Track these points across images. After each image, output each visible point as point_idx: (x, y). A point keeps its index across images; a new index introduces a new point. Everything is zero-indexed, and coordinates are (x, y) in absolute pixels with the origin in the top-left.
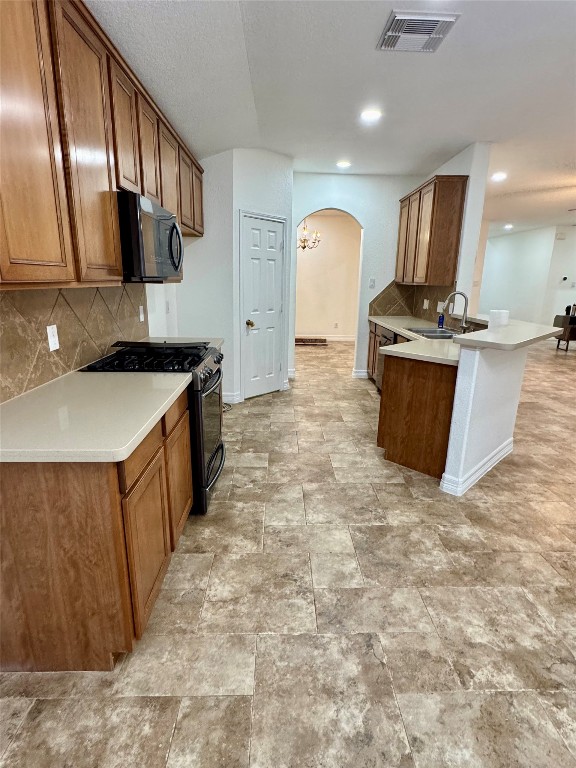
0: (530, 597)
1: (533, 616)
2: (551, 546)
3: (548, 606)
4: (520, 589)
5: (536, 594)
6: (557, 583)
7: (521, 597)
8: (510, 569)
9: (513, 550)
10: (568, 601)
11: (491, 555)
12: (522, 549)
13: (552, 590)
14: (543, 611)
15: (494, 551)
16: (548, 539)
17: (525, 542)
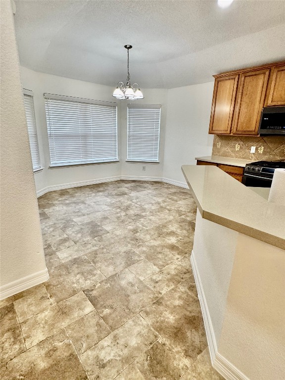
0: (144, 227)
1: (142, 224)
2: (143, 246)
3: (139, 227)
4: (147, 229)
5: (143, 229)
6: (138, 234)
7: (147, 227)
8: (152, 233)
9: (155, 239)
10: (135, 230)
11: (160, 235)
12: (152, 241)
13: (139, 231)
14: (140, 226)
15: (159, 236)
16: (144, 249)
17: (152, 244)
